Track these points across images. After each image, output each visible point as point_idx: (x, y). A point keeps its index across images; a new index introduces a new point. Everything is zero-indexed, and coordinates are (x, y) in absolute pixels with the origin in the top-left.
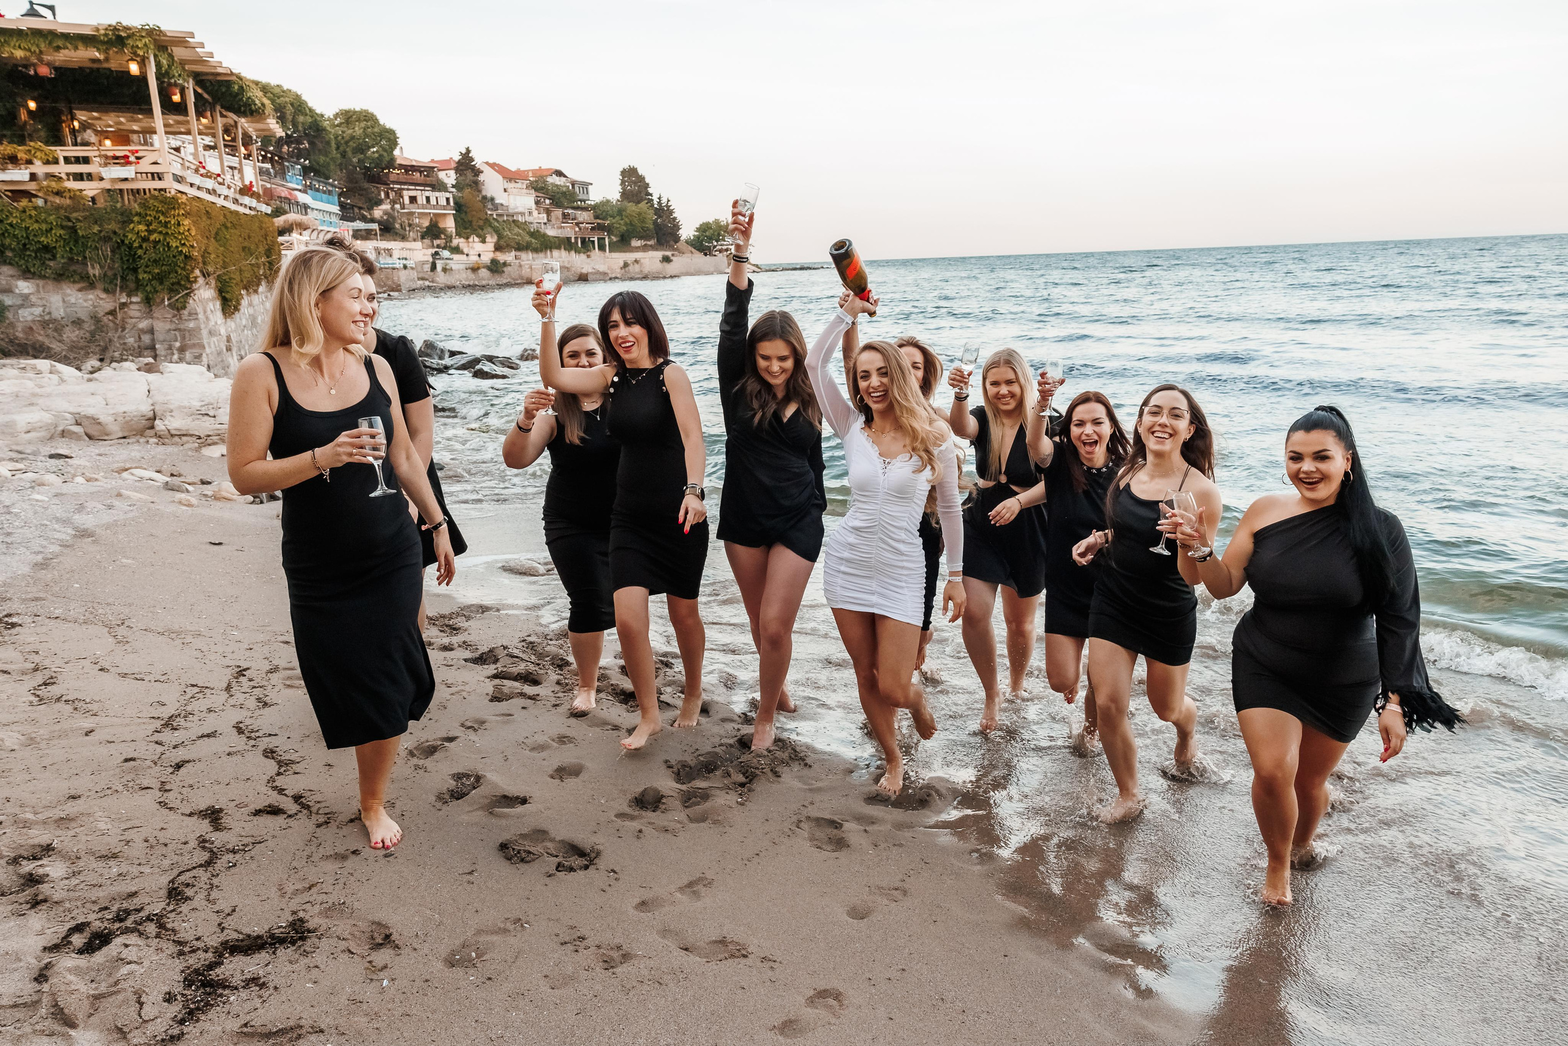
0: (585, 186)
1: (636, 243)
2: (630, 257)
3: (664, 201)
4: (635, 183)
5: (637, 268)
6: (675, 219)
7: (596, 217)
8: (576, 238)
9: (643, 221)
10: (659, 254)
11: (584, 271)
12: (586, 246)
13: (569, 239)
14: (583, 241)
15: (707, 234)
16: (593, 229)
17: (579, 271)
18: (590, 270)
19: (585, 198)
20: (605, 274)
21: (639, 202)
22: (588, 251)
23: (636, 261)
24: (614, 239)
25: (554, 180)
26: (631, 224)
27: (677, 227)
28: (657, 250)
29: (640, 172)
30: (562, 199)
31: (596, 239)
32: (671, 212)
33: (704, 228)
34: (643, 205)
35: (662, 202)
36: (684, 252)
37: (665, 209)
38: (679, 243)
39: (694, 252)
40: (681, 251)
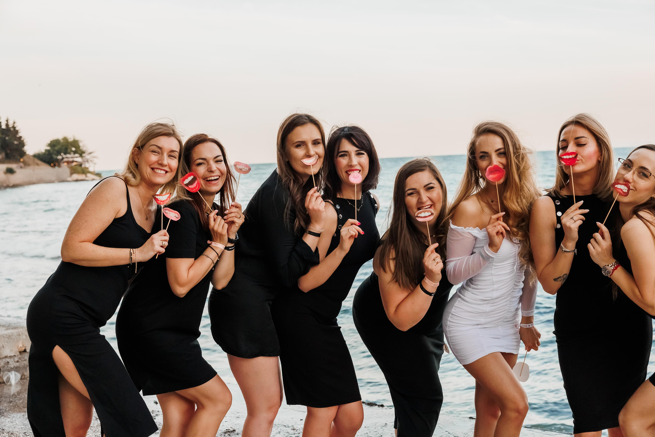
3: (11, 124)
6: (21, 137)
10: (4, 166)
15: (56, 148)
27: (22, 144)
28: (3, 162)
32: (17, 132)
33: (53, 144)
35: (9, 124)
36: (29, 165)
37: (12, 129)
38: (25, 158)
39: (38, 164)
40: (26, 164)
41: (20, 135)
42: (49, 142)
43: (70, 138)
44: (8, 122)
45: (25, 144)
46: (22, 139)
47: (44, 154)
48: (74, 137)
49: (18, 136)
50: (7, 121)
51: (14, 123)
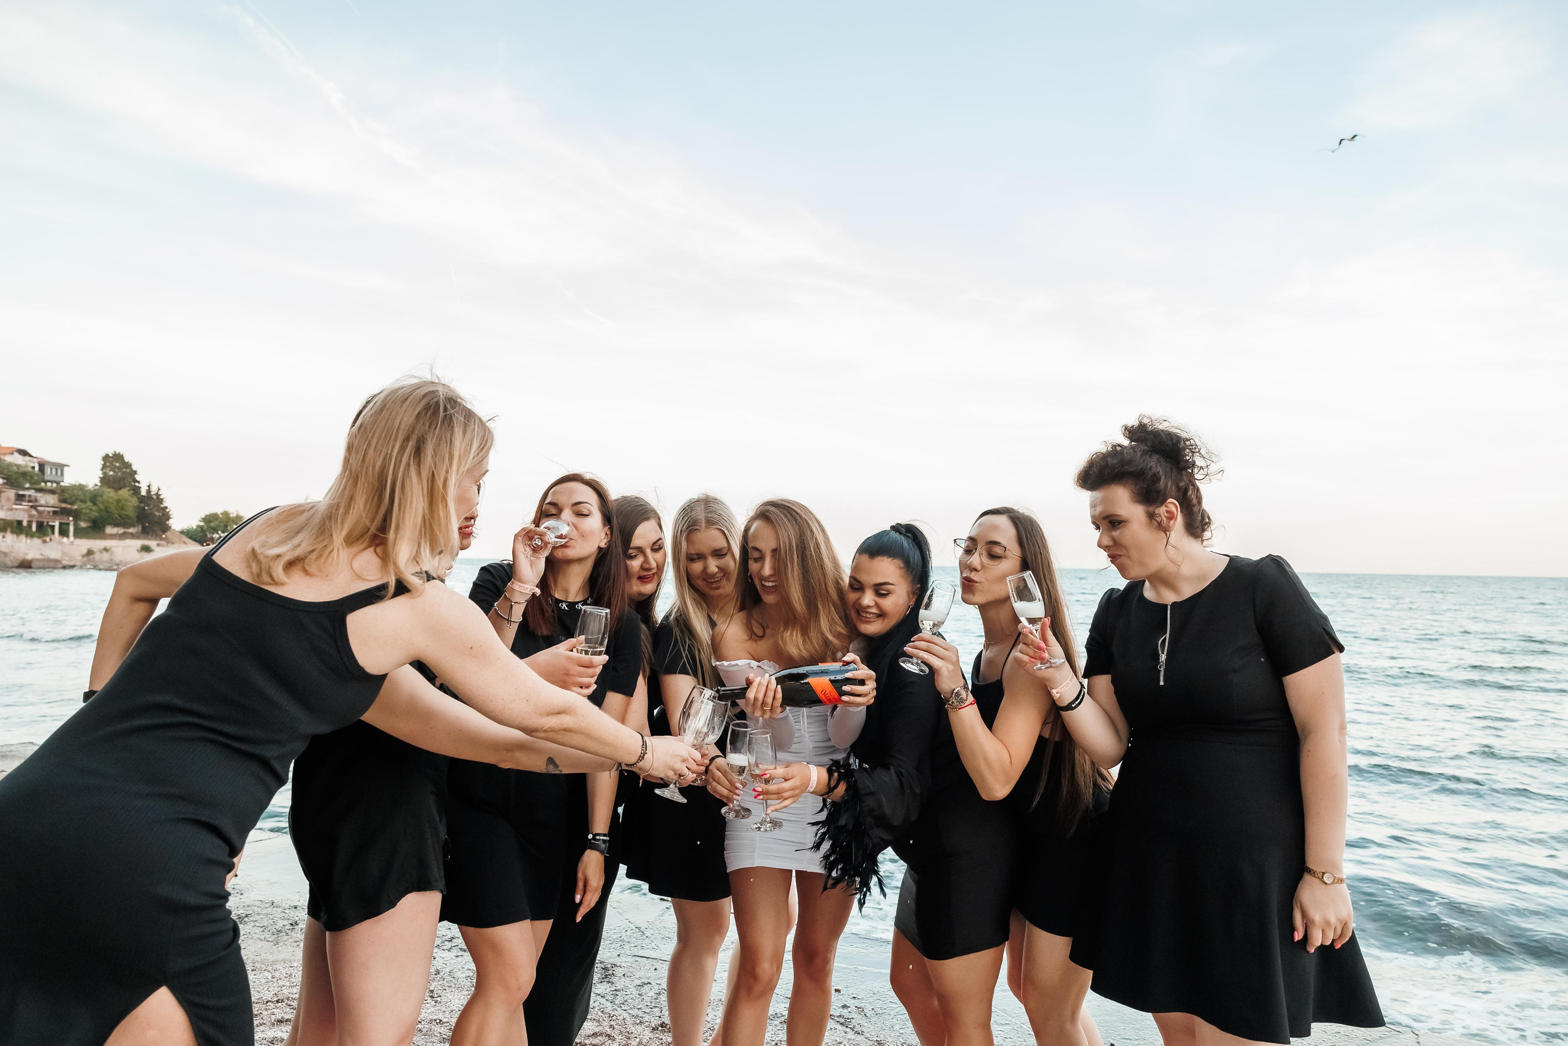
0: (60, 467)
1: (110, 530)
2: (96, 544)
3: (154, 490)
4: (119, 468)
5: (106, 556)
6: (166, 508)
7: (64, 501)
8: (30, 523)
9: (122, 509)
10: (138, 543)
11: (29, 557)
12: (43, 530)
13: (20, 523)
14: (40, 526)
15: (212, 524)
16: (55, 513)
17: (21, 557)
18: (39, 557)
19: (57, 479)
20: (57, 561)
21: (120, 489)
22: (45, 535)
23: (106, 550)
24: (83, 524)
25: (19, 460)
26: (106, 510)
27: (167, 516)
28: (138, 538)
29: (126, 459)
30: (21, 480)
31: (57, 524)
32: (161, 501)
33: (209, 519)
34: (125, 493)
35: (151, 490)
36: (173, 543)
37: (155, 497)
38: (168, 533)
39: (185, 543)
40: (169, 542)
41: (165, 504)
42: (203, 517)
43: (233, 513)
44: (151, 487)
45: (171, 516)
46: (167, 510)
47: (196, 530)
48: (237, 511)
49: (162, 506)
50: (149, 486)
51: (159, 489)
